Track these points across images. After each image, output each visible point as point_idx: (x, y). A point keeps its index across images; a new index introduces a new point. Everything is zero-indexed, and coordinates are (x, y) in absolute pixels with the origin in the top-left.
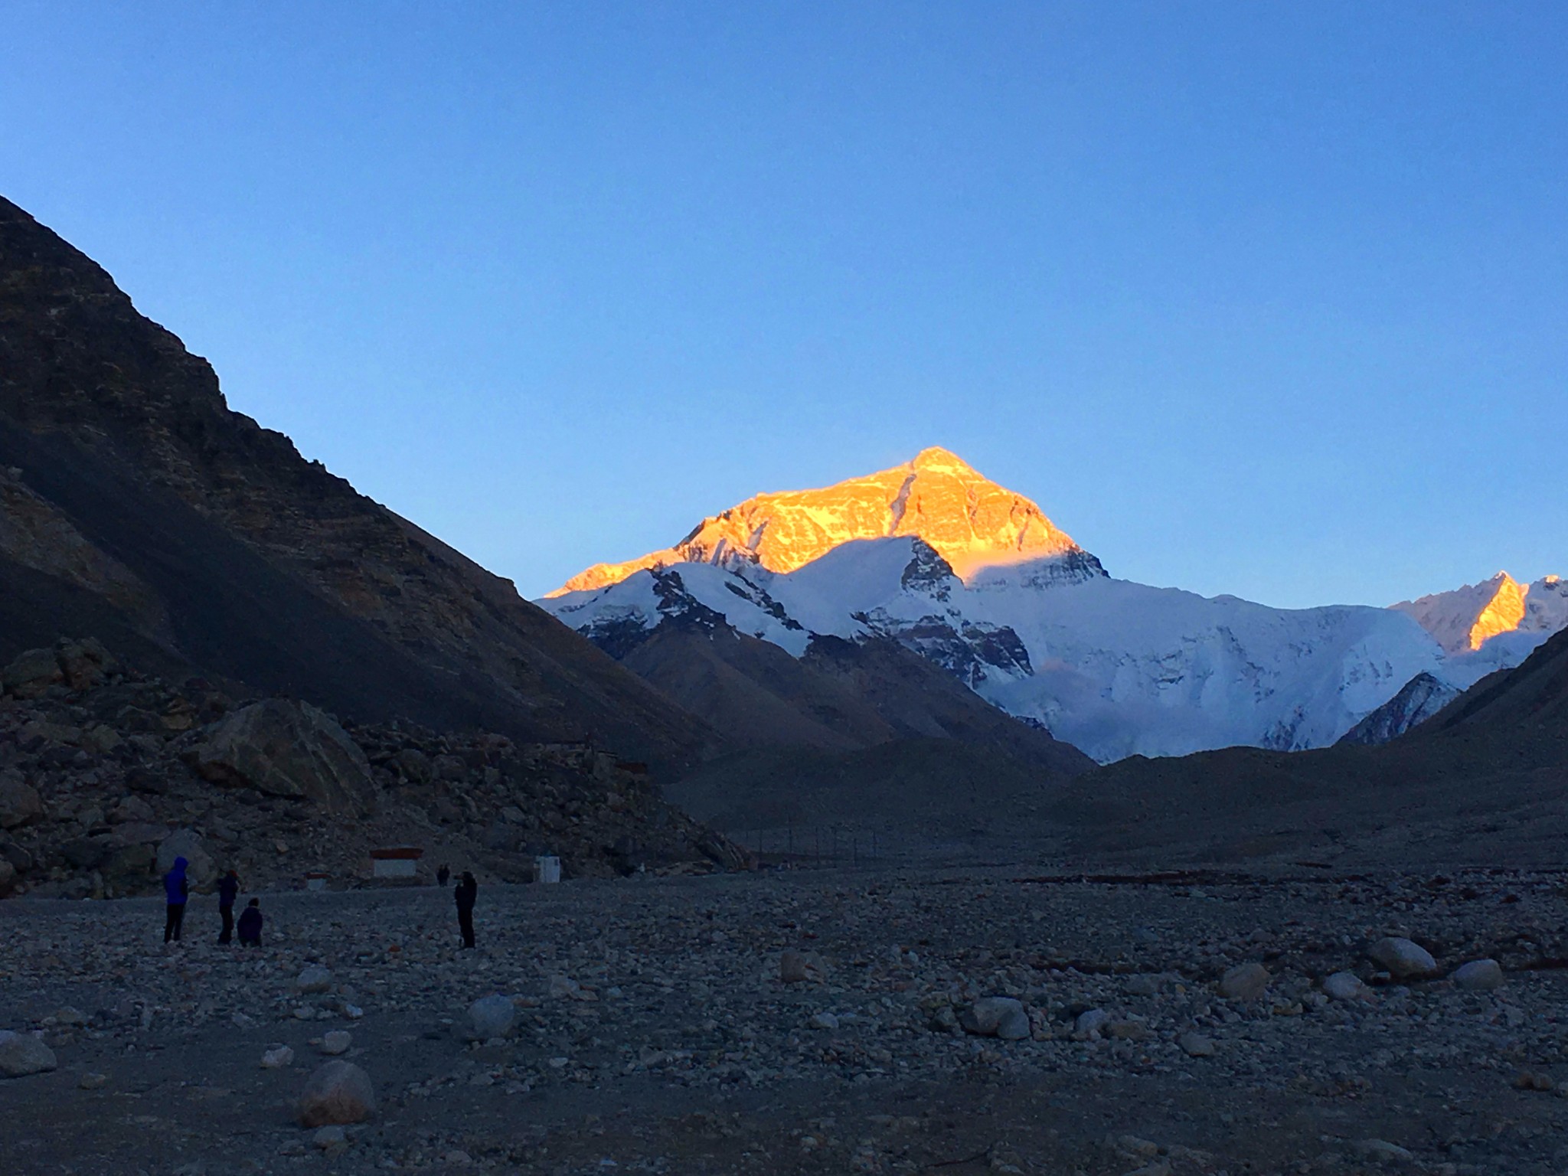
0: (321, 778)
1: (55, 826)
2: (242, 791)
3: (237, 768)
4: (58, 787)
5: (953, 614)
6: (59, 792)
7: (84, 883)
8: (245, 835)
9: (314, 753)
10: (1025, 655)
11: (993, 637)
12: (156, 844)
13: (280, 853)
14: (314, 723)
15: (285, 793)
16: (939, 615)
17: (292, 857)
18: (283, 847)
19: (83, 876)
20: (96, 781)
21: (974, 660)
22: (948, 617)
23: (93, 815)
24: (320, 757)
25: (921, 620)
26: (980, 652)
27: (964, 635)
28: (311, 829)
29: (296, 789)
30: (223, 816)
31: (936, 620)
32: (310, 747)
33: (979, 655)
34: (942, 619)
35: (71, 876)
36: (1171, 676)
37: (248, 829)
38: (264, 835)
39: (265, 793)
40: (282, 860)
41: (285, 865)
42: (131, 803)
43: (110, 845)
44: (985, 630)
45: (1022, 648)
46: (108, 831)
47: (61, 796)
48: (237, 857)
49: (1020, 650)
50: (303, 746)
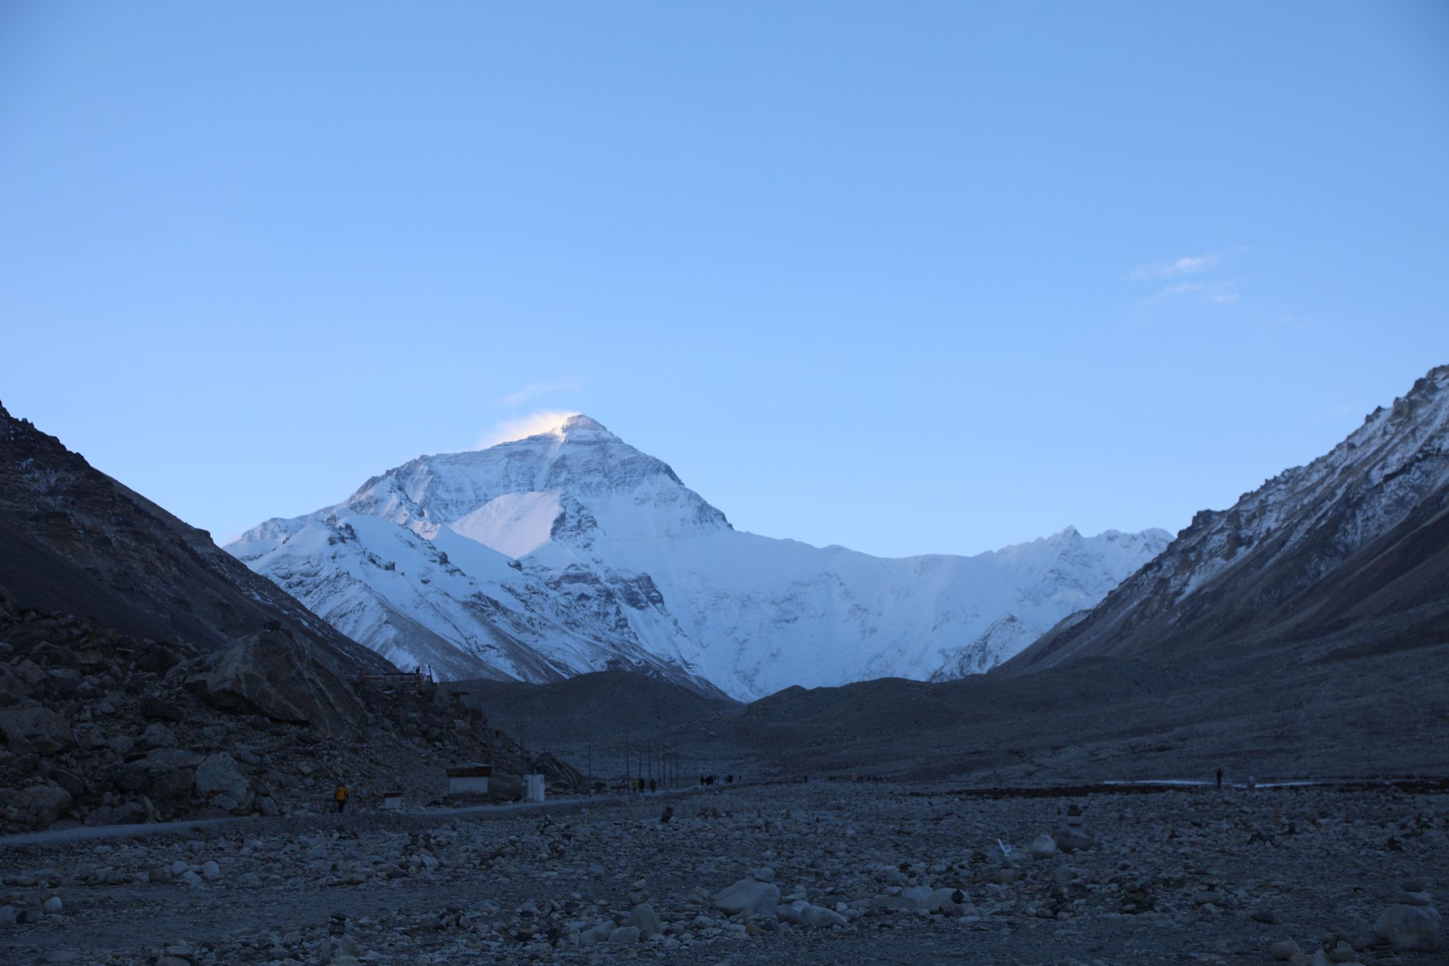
0: (320, 705)
1: (89, 753)
2: (253, 717)
3: (245, 695)
4: (76, 717)
5: (597, 562)
6: (79, 721)
7: (136, 807)
8: (268, 758)
9: (312, 681)
10: (661, 601)
11: (632, 582)
12: (194, 768)
13: (304, 775)
14: (307, 652)
15: (291, 719)
16: (584, 563)
17: (315, 778)
18: (307, 770)
19: (135, 801)
20: (113, 710)
21: (615, 603)
22: (592, 565)
23: (122, 742)
24: (316, 685)
25: (569, 567)
26: (620, 596)
27: (607, 581)
28: (325, 752)
29: (301, 715)
30: (243, 741)
31: (582, 568)
32: (306, 675)
33: (620, 599)
34: (587, 566)
35: (122, 801)
36: (787, 617)
37: (270, 753)
38: (285, 758)
39: (272, 719)
40: (309, 781)
41: (313, 786)
42: (155, 730)
43: (152, 771)
44: (625, 577)
45: (658, 592)
46: (144, 757)
47: (82, 725)
48: (266, 780)
49: (655, 594)
50: (299, 674)
